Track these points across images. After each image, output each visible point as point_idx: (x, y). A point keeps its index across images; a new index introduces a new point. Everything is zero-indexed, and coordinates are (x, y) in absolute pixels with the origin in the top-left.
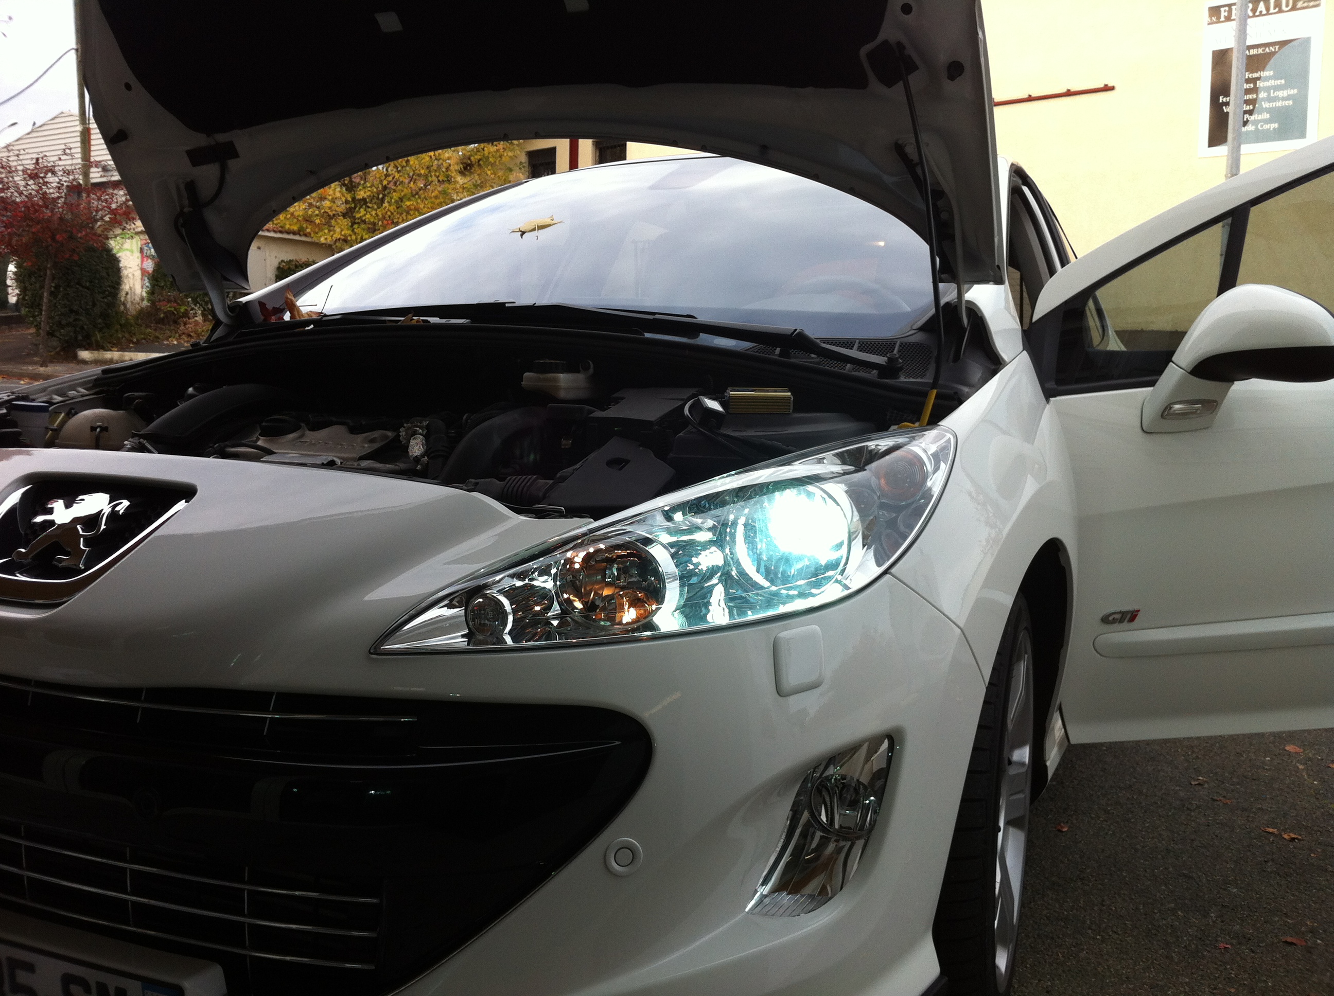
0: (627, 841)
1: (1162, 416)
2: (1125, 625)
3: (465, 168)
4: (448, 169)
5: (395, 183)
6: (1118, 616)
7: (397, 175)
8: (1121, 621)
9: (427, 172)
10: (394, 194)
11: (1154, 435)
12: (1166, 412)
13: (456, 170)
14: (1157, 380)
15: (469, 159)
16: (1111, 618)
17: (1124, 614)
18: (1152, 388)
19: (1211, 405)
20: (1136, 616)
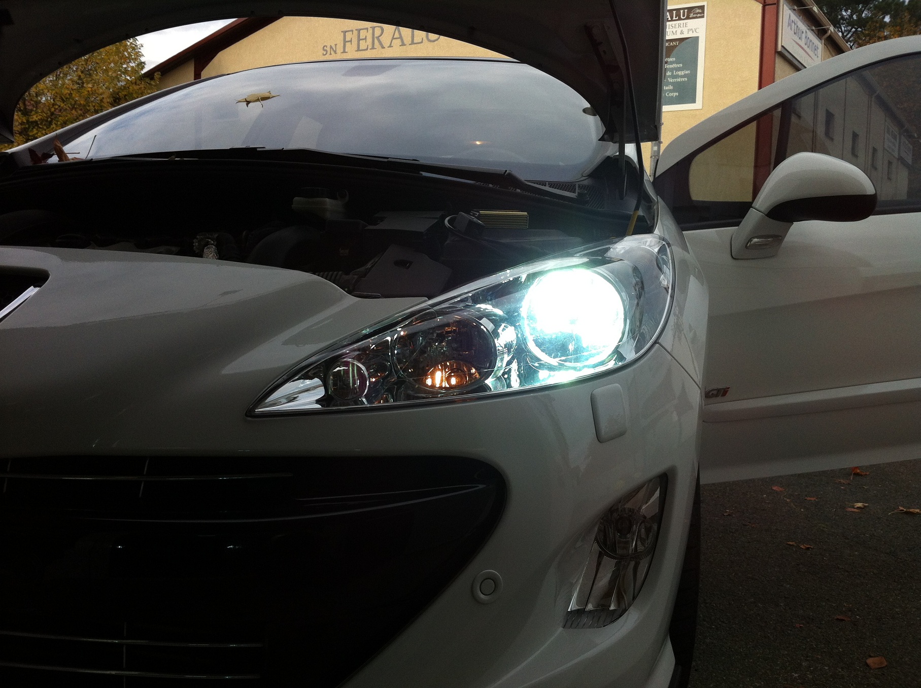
0: (490, 572)
1: (746, 246)
2: (719, 399)
3: (115, 101)
4: (101, 100)
5: (60, 110)
6: (715, 392)
7: (62, 105)
8: (717, 396)
9: (85, 103)
10: (60, 118)
11: (739, 260)
12: (747, 246)
13: (108, 102)
14: (741, 222)
15: (118, 94)
16: (711, 394)
17: (719, 390)
18: (737, 227)
19: (778, 238)
20: (727, 392)
